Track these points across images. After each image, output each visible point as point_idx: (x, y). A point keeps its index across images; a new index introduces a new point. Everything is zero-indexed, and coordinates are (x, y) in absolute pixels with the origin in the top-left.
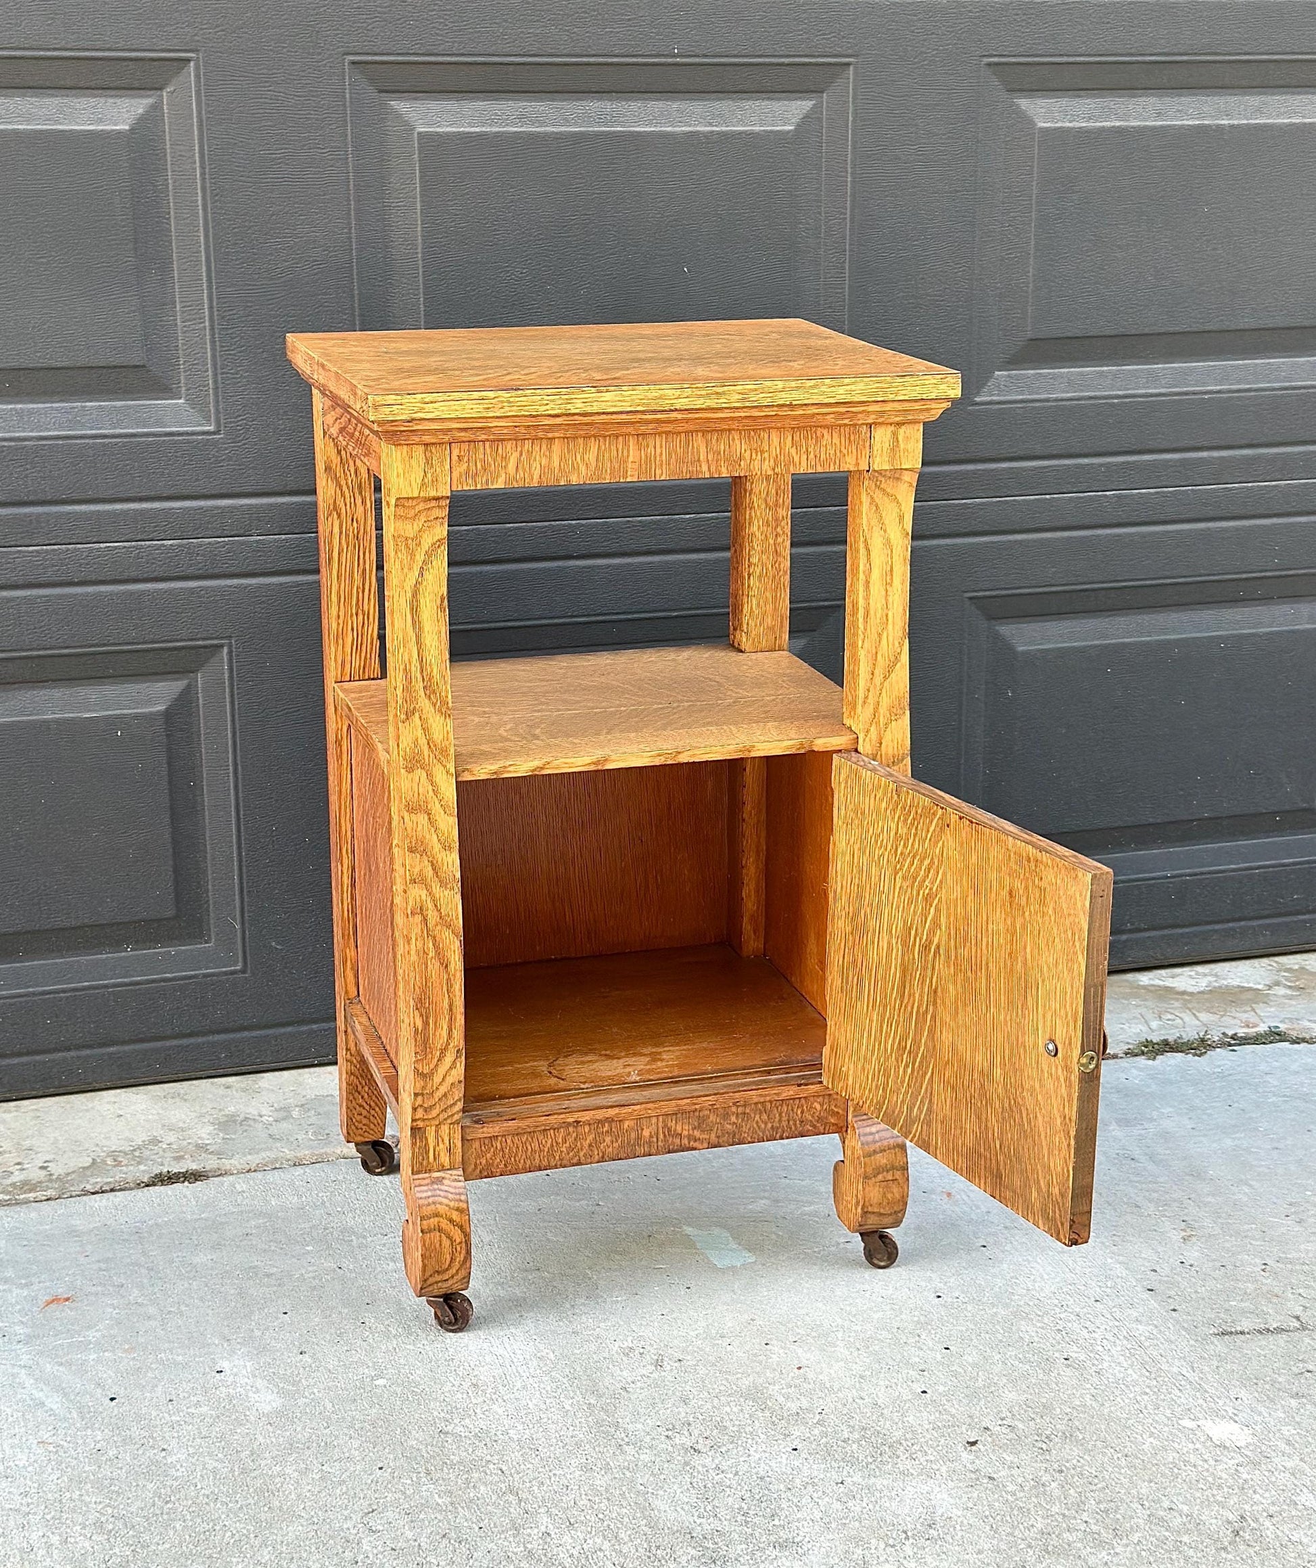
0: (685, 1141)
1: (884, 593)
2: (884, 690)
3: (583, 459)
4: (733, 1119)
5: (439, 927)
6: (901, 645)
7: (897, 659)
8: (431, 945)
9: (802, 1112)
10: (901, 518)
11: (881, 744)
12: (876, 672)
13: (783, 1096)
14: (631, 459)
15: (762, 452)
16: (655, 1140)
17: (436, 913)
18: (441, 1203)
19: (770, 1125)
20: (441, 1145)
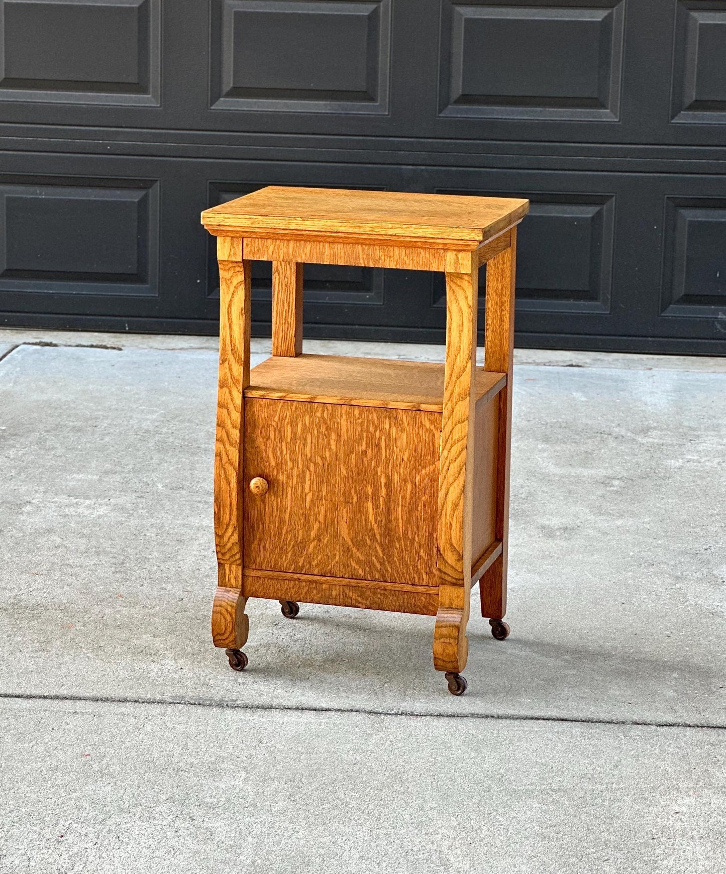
0: (354, 602)
1: (458, 335)
2: (456, 385)
3: (303, 251)
4: (379, 596)
5: (227, 464)
6: (467, 363)
7: (464, 370)
8: (223, 472)
9: (415, 601)
10: (466, 298)
11: (453, 411)
12: (453, 374)
13: (404, 589)
14: (326, 253)
15: (390, 257)
16: (338, 597)
17: (226, 457)
18: (224, 601)
19: (398, 604)
20: (232, 575)
